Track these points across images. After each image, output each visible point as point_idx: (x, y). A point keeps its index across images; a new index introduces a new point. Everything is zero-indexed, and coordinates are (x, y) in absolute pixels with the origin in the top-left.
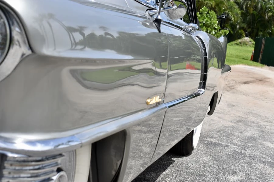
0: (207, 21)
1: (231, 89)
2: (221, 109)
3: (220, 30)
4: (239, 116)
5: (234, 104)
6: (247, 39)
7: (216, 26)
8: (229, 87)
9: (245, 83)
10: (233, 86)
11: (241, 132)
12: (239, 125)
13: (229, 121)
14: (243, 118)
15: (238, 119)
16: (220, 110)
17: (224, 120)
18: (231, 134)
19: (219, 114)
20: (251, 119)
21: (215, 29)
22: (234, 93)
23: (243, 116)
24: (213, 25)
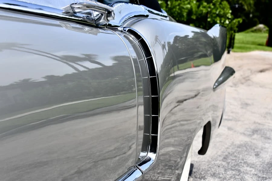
0: (220, 12)
1: (247, 80)
2: (232, 112)
3: (233, 19)
4: (255, 123)
5: (249, 102)
6: (261, 26)
7: (229, 16)
8: (244, 78)
9: (261, 71)
10: (248, 77)
11: (257, 155)
12: (254, 139)
13: (241, 133)
14: (259, 124)
15: (253, 127)
16: (231, 114)
17: (235, 131)
18: (242, 162)
19: (230, 122)
20: (269, 125)
21: (228, 19)
22: (249, 85)
23: (259, 122)
24: (226, 15)
